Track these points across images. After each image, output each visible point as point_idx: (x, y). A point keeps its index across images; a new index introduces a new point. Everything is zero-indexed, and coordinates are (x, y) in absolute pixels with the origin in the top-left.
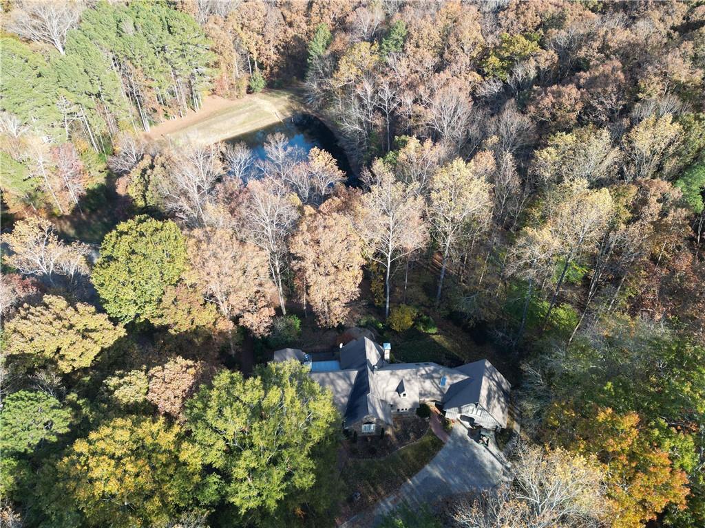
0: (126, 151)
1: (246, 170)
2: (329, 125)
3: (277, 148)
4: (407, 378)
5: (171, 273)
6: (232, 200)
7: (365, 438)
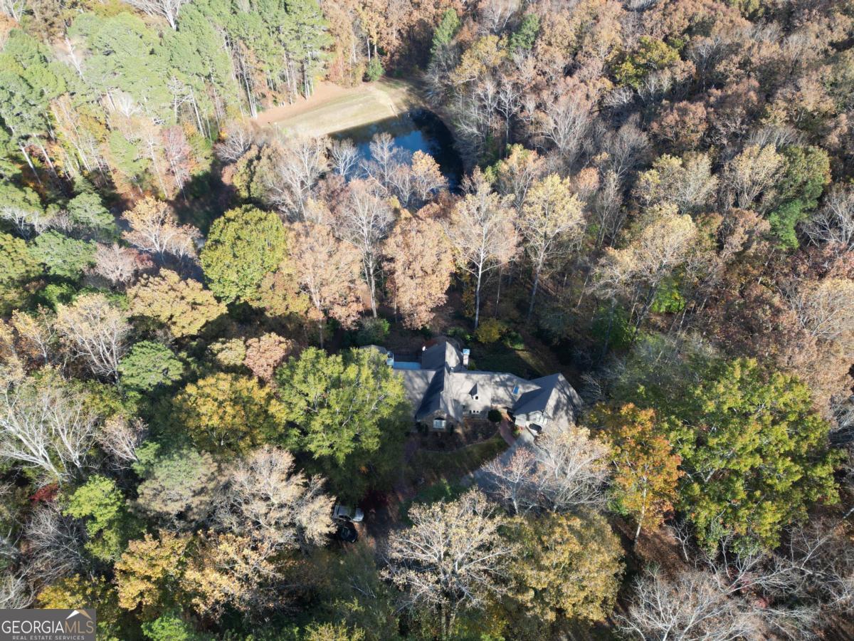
0: (234, 140)
1: (351, 168)
2: (448, 125)
3: (382, 148)
4: (481, 382)
5: (271, 262)
6: (333, 198)
7: (435, 433)
